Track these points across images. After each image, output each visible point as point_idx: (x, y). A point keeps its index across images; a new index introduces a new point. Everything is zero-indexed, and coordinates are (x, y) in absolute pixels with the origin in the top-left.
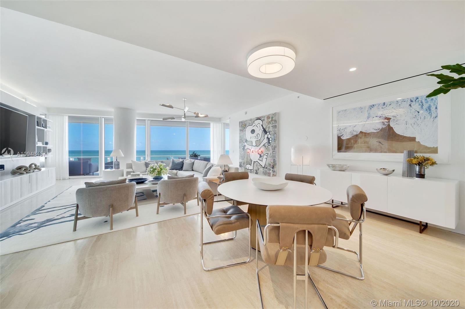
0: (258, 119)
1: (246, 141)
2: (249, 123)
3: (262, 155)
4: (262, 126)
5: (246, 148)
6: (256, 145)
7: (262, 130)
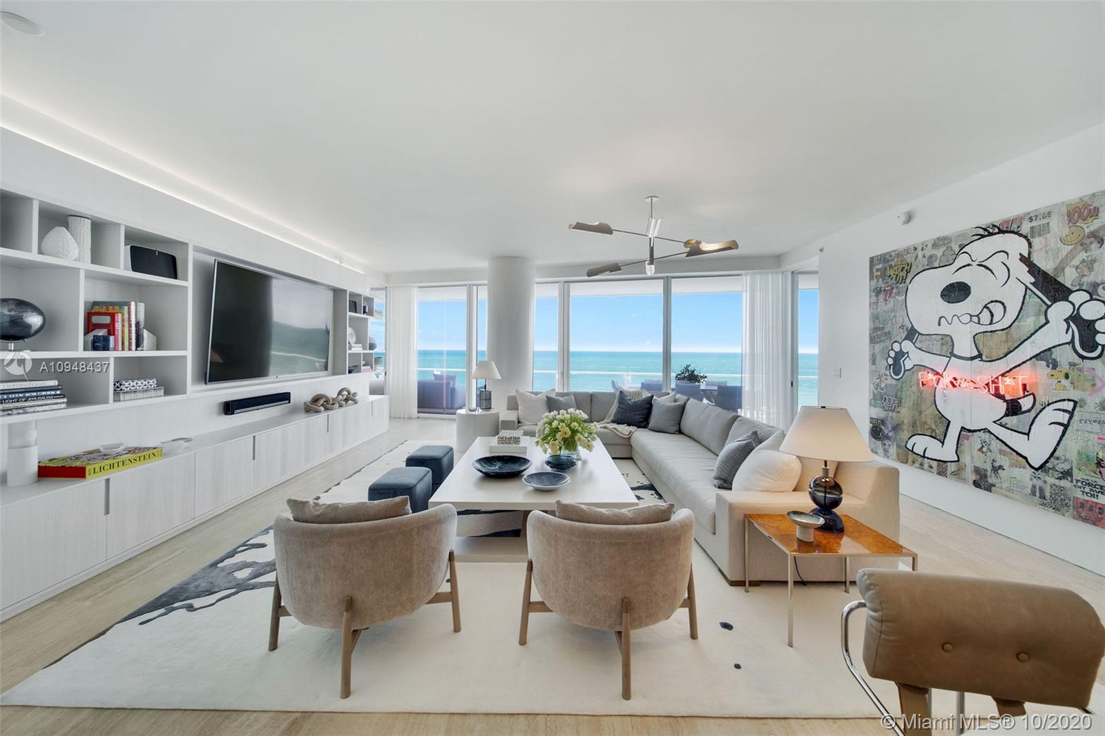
0: (991, 234)
1: (912, 334)
2: (931, 256)
3: (1026, 403)
4: (1026, 260)
5: (908, 364)
6: (980, 356)
7: (1029, 279)
